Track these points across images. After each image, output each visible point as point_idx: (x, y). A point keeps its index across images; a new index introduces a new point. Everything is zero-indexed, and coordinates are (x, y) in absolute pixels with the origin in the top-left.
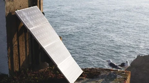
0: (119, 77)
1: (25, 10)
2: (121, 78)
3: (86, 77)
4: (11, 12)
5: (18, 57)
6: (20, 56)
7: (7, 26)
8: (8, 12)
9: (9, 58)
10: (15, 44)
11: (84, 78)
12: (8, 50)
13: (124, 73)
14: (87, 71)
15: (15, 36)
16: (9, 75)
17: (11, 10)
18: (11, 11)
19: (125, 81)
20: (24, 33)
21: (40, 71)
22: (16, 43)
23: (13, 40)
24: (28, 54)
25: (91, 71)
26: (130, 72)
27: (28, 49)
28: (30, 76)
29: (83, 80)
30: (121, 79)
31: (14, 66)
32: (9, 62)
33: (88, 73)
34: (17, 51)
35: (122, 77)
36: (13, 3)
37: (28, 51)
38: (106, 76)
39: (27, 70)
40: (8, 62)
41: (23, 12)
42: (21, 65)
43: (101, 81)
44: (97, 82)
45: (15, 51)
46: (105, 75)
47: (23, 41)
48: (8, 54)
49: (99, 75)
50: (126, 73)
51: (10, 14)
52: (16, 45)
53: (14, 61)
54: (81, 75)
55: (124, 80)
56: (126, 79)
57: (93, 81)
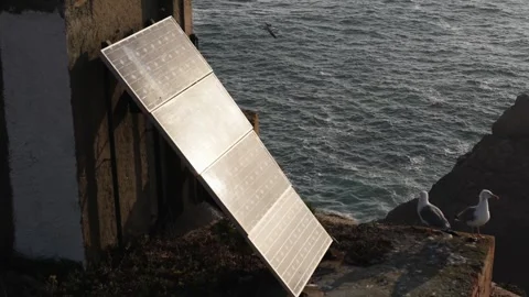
0: (456, 260)
1: (133, 38)
2: (462, 265)
3: (345, 263)
4: (86, 53)
5: (113, 199)
6: (120, 194)
7: (73, 102)
8: (76, 55)
9: (82, 208)
10: (101, 158)
11: (336, 265)
12: (79, 180)
13: (473, 245)
14: (347, 238)
15: (103, 130)
16: (84, 262)
17: (87, 43)
18: (85, 50)
19: (477, 277)
20: (129, 114)
21: (186, 237)
22: (106, 154)
23: (95, 145)
24: (144, 182)
25: (358, 238)
26: (493, 238)
27: (144, 164)
28: (154, 263)
29: (332, 275)
30: (463, 270)
31: (101, 230)
32: (86, 219)
33: (349, 243)
34: (108, 178)
35: (465, 260)
36: (90, 20)
37: (145, 171)
38: (411, 255)
39: (144, 238)
40: (81, 222)
41: (125, 48)
42: (122, 225)
43: (396, 278)
44: (382, 281)
45: (104, 179)
46: (406, 251)
47: (128, 139)
48: (80, 195)
49: (387, 252)
50: (478, 242)
51: (84, 57)
52: (105, 160)
53: (100, 215)
54: (328, 256)
55: (472, 275)
56: (478, 268)
57: (368, 277)
